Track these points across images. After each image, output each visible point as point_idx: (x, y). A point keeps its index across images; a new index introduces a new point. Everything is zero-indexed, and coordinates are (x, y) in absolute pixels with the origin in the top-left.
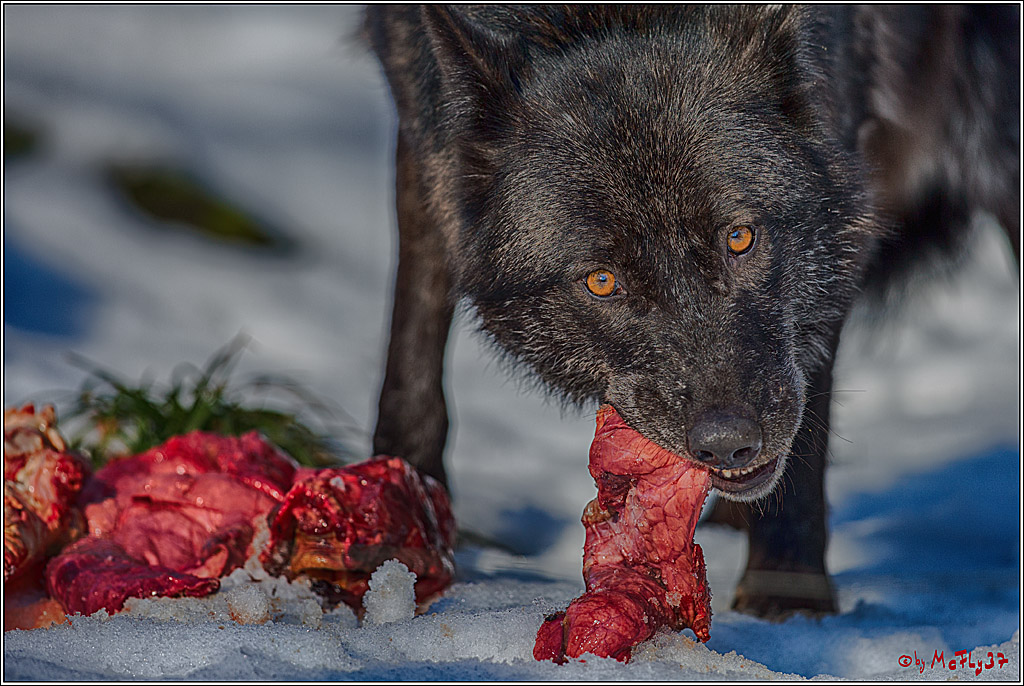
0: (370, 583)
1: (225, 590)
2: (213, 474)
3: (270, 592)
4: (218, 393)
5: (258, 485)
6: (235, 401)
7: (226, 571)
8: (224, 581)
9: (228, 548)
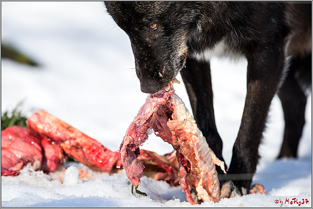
0: (65, 173)
1: (21, 174)
2: (19, 139)
3: (35, 175)
4: (19, 113)
5: (32, 142)
6: (24, 116)
7: (22, 168)
8: (21, 171)
9: (23, 162)
